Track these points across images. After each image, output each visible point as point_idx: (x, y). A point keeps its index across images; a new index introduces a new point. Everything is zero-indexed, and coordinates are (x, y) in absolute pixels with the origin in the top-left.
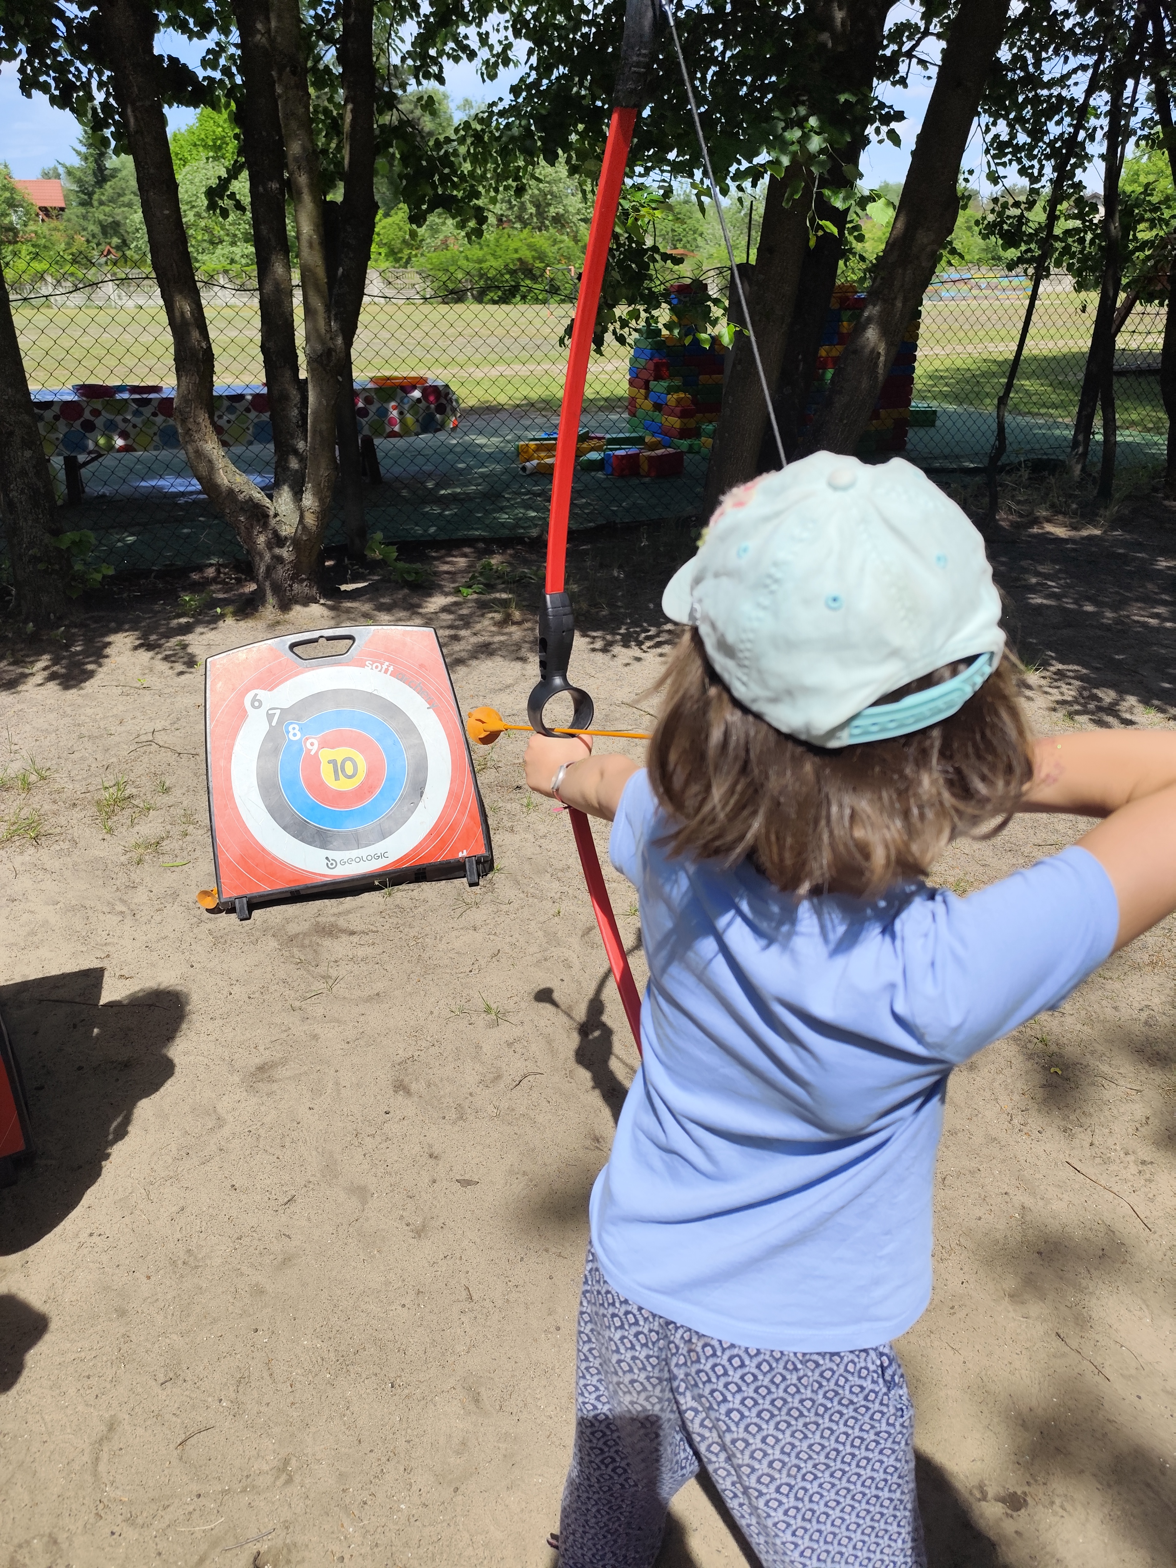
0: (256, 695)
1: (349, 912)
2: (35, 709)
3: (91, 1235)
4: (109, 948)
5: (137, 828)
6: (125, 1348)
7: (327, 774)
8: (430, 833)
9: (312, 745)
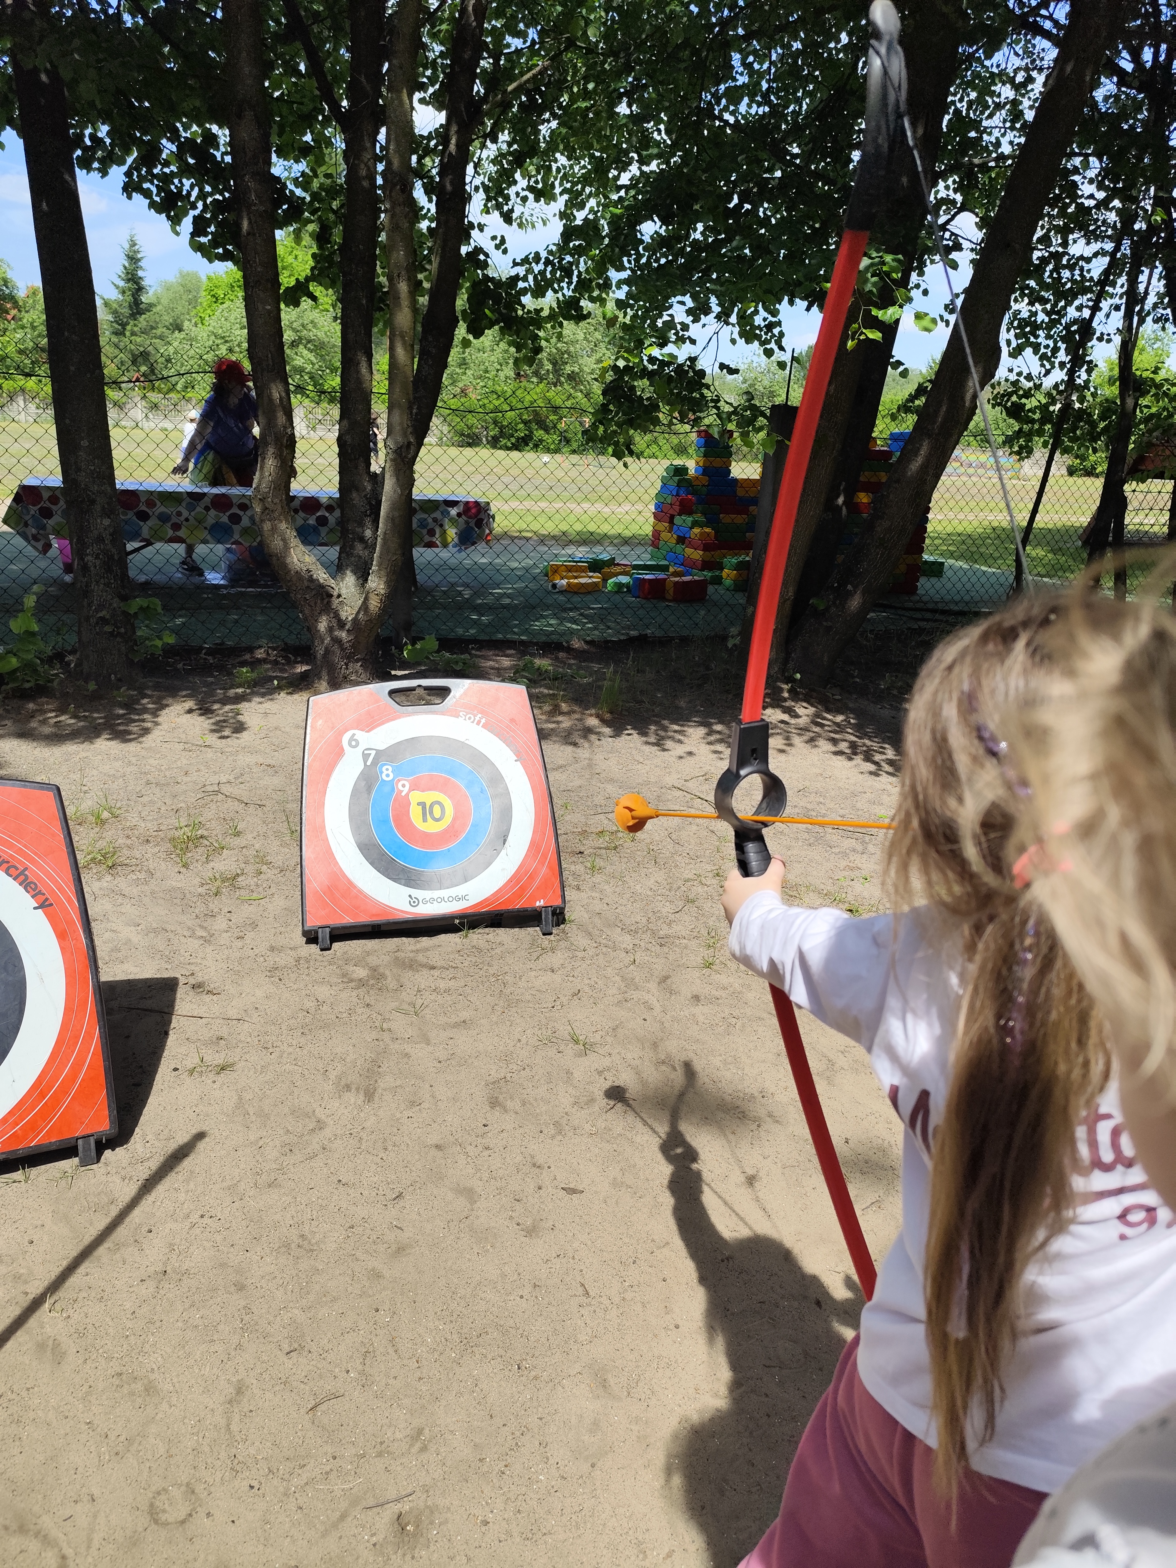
0: (354, 735)
1: (427, 950)
2: (100, 757)
3: (202, 1216)
4: (193, 967)
5: (212, 864)
6: (247, 1318)
7: (415, 814)
8: (510, 880)
9: (403, 787)
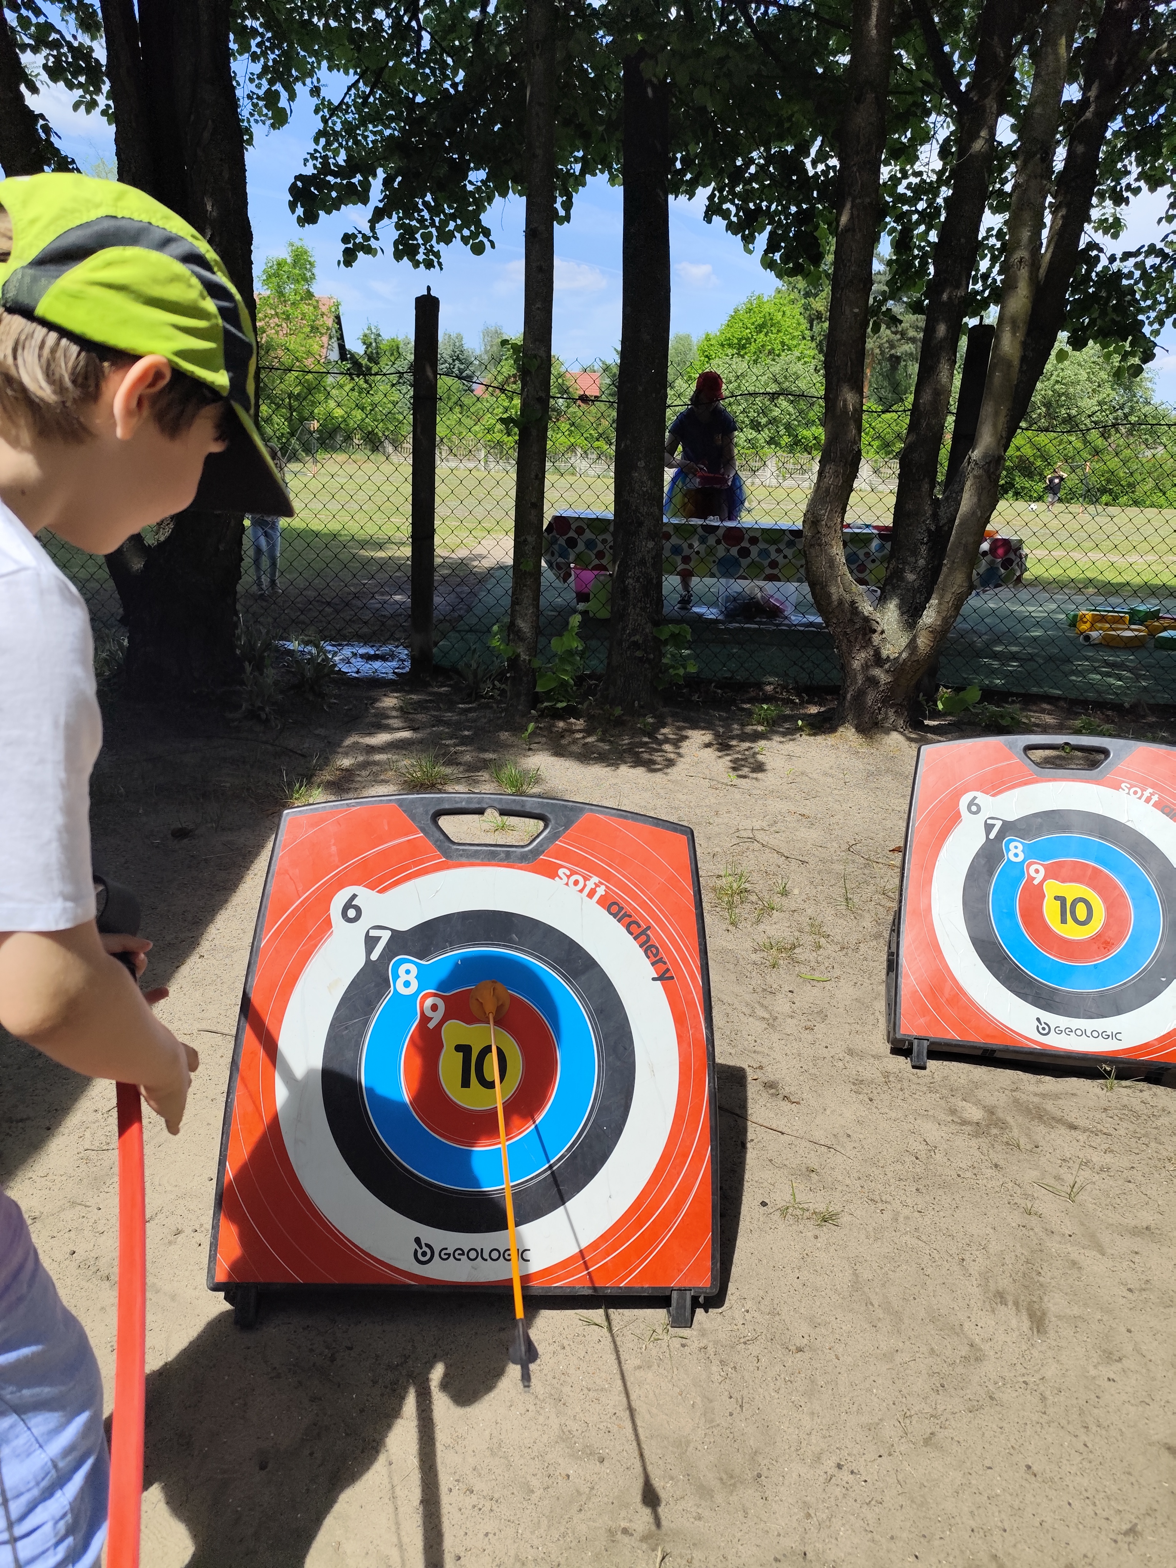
0: (975, 798)
5: (761, 927)
9: (1037, 872)
